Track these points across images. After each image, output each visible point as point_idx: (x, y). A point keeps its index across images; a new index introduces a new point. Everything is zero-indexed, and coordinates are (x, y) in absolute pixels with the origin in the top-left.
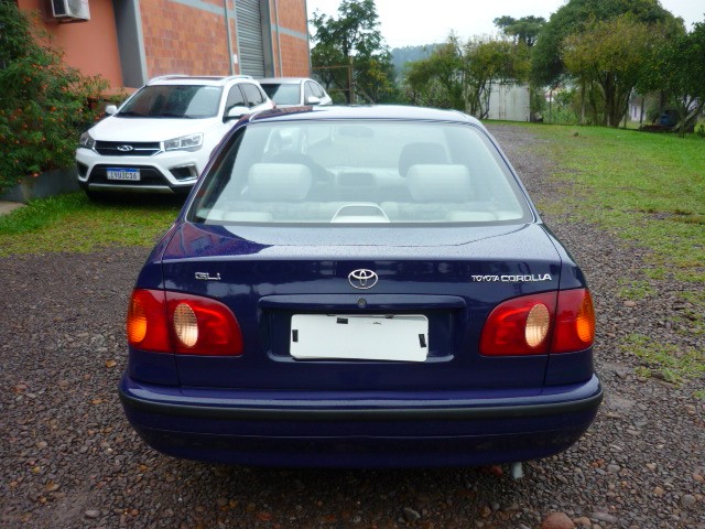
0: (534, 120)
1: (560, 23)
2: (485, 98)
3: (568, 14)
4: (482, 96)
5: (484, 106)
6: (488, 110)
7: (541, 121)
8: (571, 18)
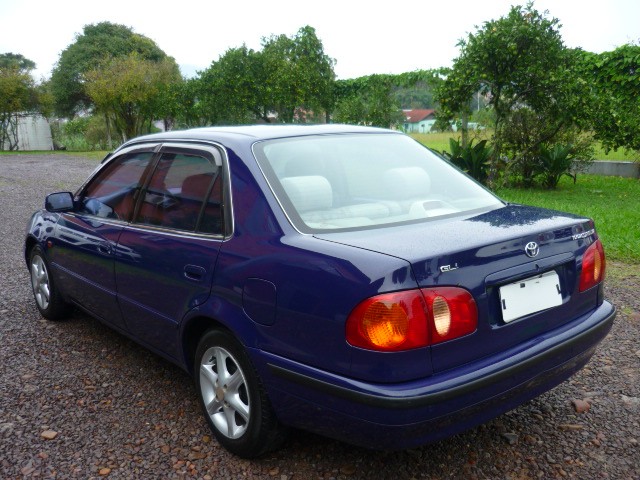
0: (57, 148)
1: (74, 60)
2: (12, 130)
3: (79, 51)
4: (9, 128)
5: (12, 138)
6: (17, 142)
7: (64, 149)
8: (83, 55)
